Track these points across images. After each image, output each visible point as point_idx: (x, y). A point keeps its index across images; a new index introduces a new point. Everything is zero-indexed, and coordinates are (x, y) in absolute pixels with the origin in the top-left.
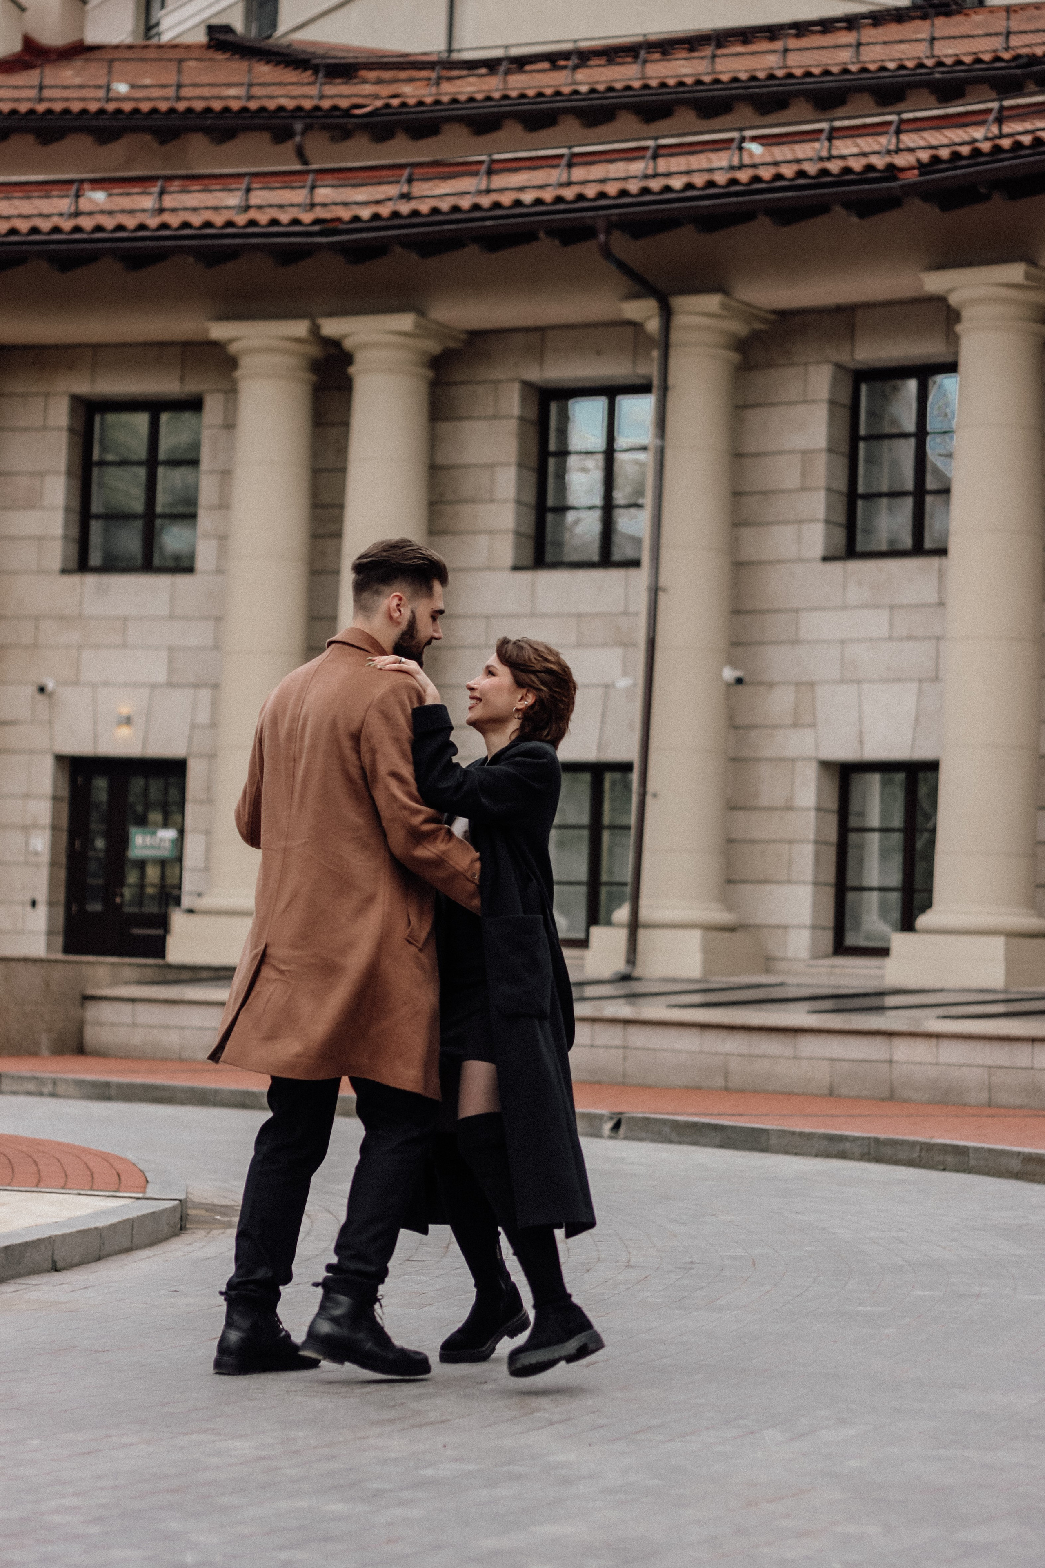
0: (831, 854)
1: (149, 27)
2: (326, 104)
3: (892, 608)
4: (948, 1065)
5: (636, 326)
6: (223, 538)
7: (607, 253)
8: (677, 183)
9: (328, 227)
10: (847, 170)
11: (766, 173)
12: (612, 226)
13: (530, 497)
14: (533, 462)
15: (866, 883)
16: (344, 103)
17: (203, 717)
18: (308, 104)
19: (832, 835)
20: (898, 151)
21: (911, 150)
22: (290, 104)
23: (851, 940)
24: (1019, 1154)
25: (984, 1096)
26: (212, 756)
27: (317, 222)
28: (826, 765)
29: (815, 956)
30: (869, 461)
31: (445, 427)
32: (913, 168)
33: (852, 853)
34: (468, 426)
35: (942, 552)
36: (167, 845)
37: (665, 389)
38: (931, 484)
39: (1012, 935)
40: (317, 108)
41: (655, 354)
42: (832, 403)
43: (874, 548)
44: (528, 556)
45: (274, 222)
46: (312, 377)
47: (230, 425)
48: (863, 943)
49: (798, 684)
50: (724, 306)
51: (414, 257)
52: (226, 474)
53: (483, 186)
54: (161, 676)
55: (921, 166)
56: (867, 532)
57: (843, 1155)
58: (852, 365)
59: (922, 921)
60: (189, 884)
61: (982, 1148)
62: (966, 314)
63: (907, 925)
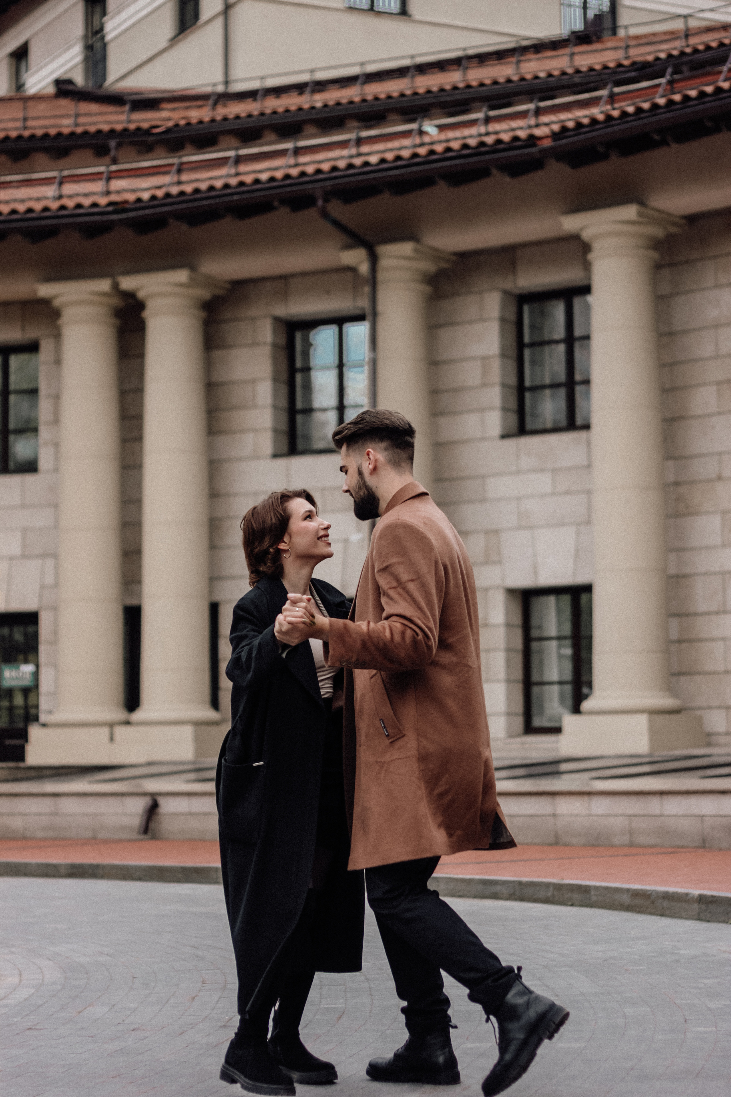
0: (518, 659)
1: (19, 86)
2: (132, 126)
3: (554, 471)
4: (598, 816)
5: (352, 270)
6: (56, 445)
7: (325, 215)
8: (374, 159)
9: (118, 207)
10: (499, 141)
11: (439, 148)
12: (328, 195)
13: (283, 403)
14: (284, 376)
15: (547, 678)
16: (145, 125)
17: (49, 580)
18: (119, 127)
19: (518, 643)
20: (537, 126)
21: (547, 125)
22: (105, 128)
23: (537, 722)
24: (628, 890)
25: (626, 839)
26: (55, 609)
27: (111, 204)
28: (512, 592)
29: (511, 735)
30: (533, 362)
31: (217, 354)
32: (547, 137)
33: (535, 658)
34: (234, 353)
35: (587, 427)
36: (28, 676)
37: (375, 315)
38: (578, 377)
39: (653, 712)
40: (125, 130)
41: (367, 289)
42: (503, 320)
43: (540, 426)
44: (284, 447)
45: (79, 206)
46: (117, 322)
47: (58, 362)
48: (546, 724)
49: (487, 532)
50: (416, 251)
51: (184, 227)
52: (57, 398)
53: (233, 171)
54: (17, 550)
55: (555, 136)
56: (534, 415)
57: (495, 896)
58: (517, 291)
59: (586, 705)
60: (44, 703)
61: (600, 887)
62: (596, 246)
63: (576, 710)
